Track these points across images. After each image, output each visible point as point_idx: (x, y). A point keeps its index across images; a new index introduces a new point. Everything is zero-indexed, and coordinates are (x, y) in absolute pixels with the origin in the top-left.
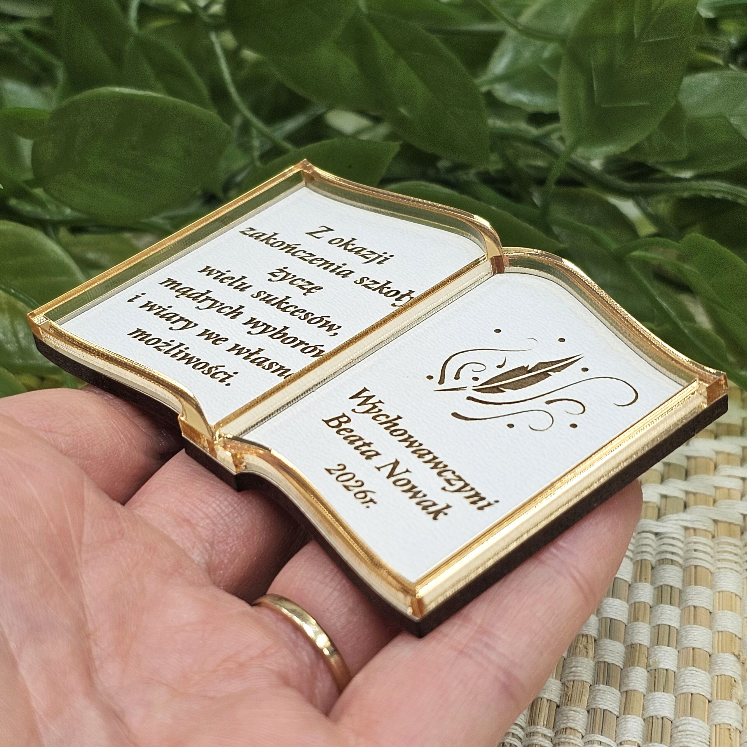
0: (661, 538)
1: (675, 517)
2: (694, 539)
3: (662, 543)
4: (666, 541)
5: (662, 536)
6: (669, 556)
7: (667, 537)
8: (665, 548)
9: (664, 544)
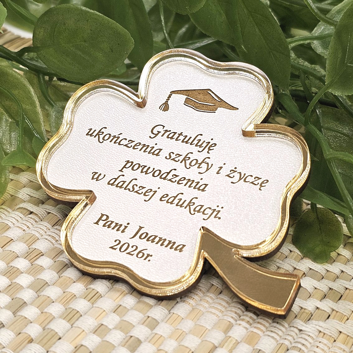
0: (301, 334)
3: (300, 337)
4: (303, 336)
5: (303, 332)
6: (300, 346)
7: (305, 334)
8: (300, 340)
9: (301, 338)
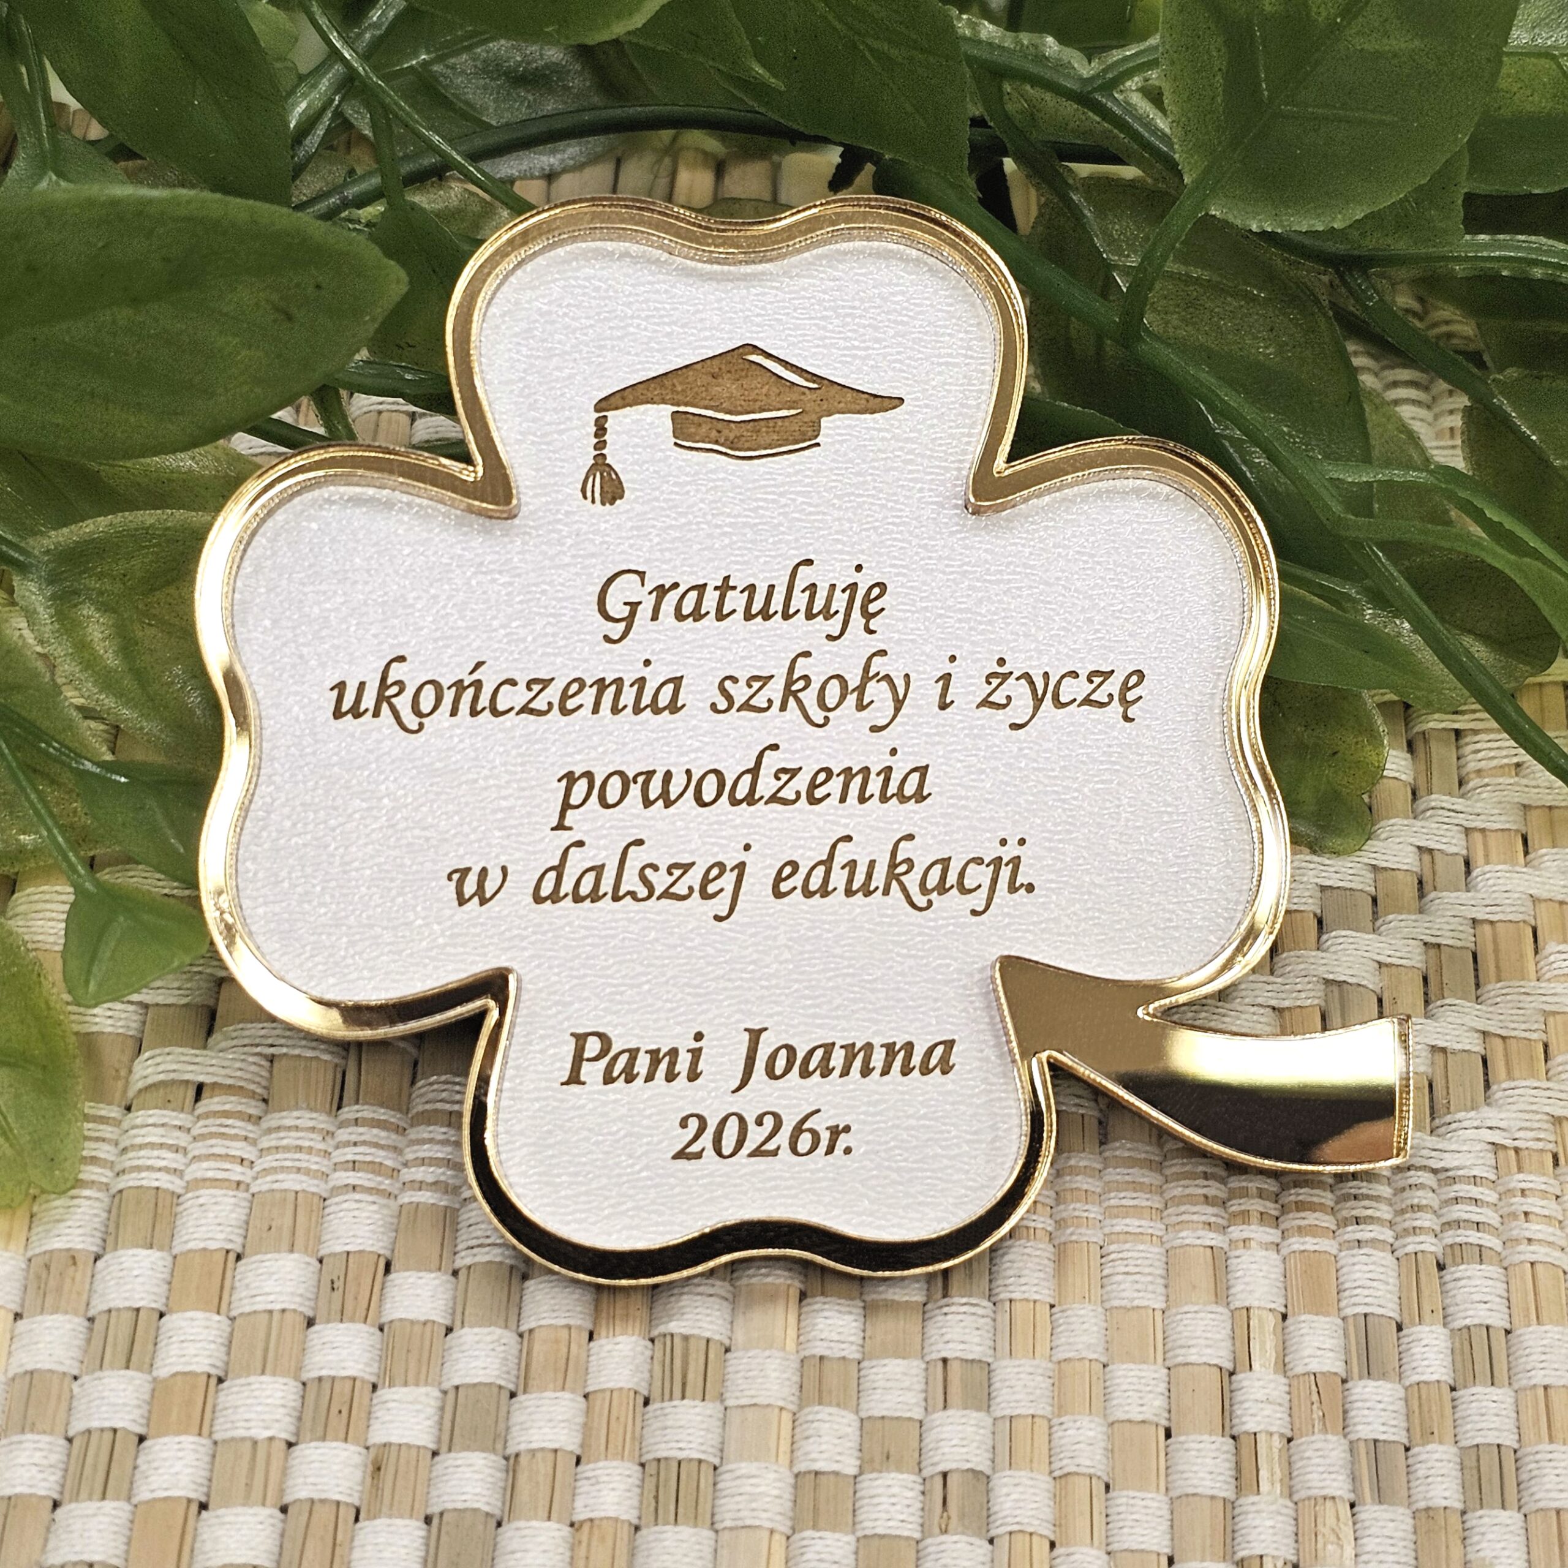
1: (1469, 1118)
2: (1518, 1180)
3: (1452, 1196)
6: (1473, 1237)
9: (1456, 1200)
